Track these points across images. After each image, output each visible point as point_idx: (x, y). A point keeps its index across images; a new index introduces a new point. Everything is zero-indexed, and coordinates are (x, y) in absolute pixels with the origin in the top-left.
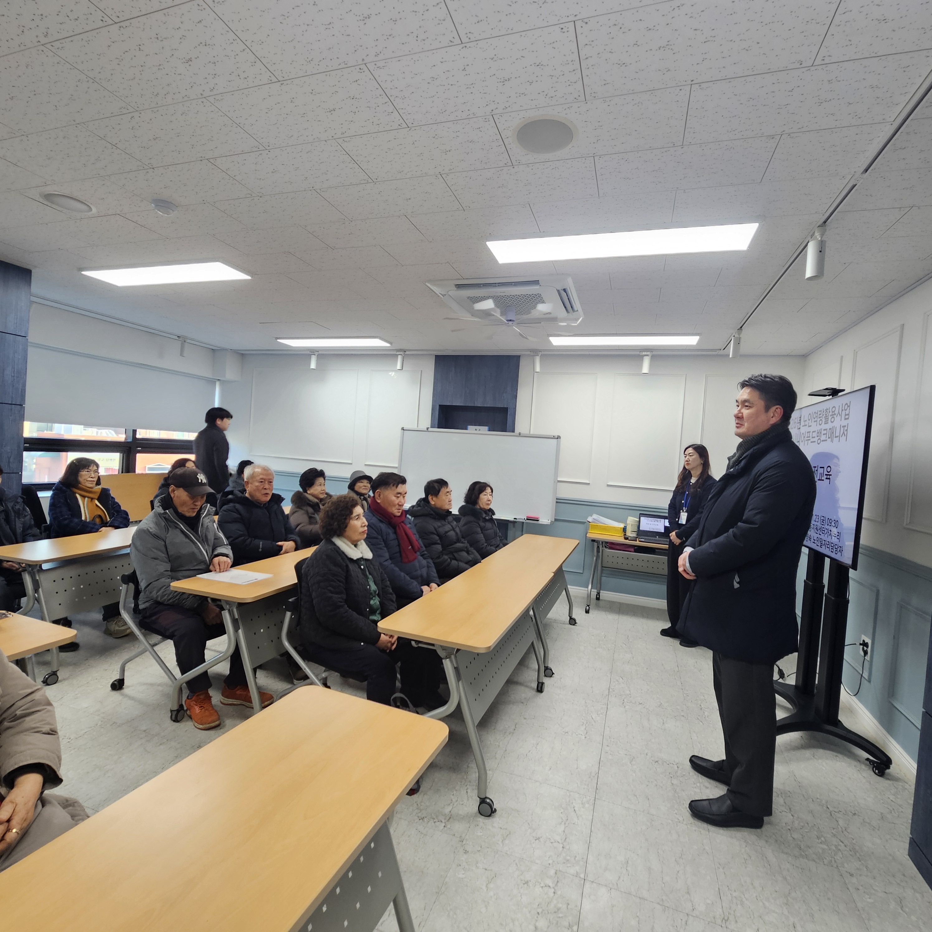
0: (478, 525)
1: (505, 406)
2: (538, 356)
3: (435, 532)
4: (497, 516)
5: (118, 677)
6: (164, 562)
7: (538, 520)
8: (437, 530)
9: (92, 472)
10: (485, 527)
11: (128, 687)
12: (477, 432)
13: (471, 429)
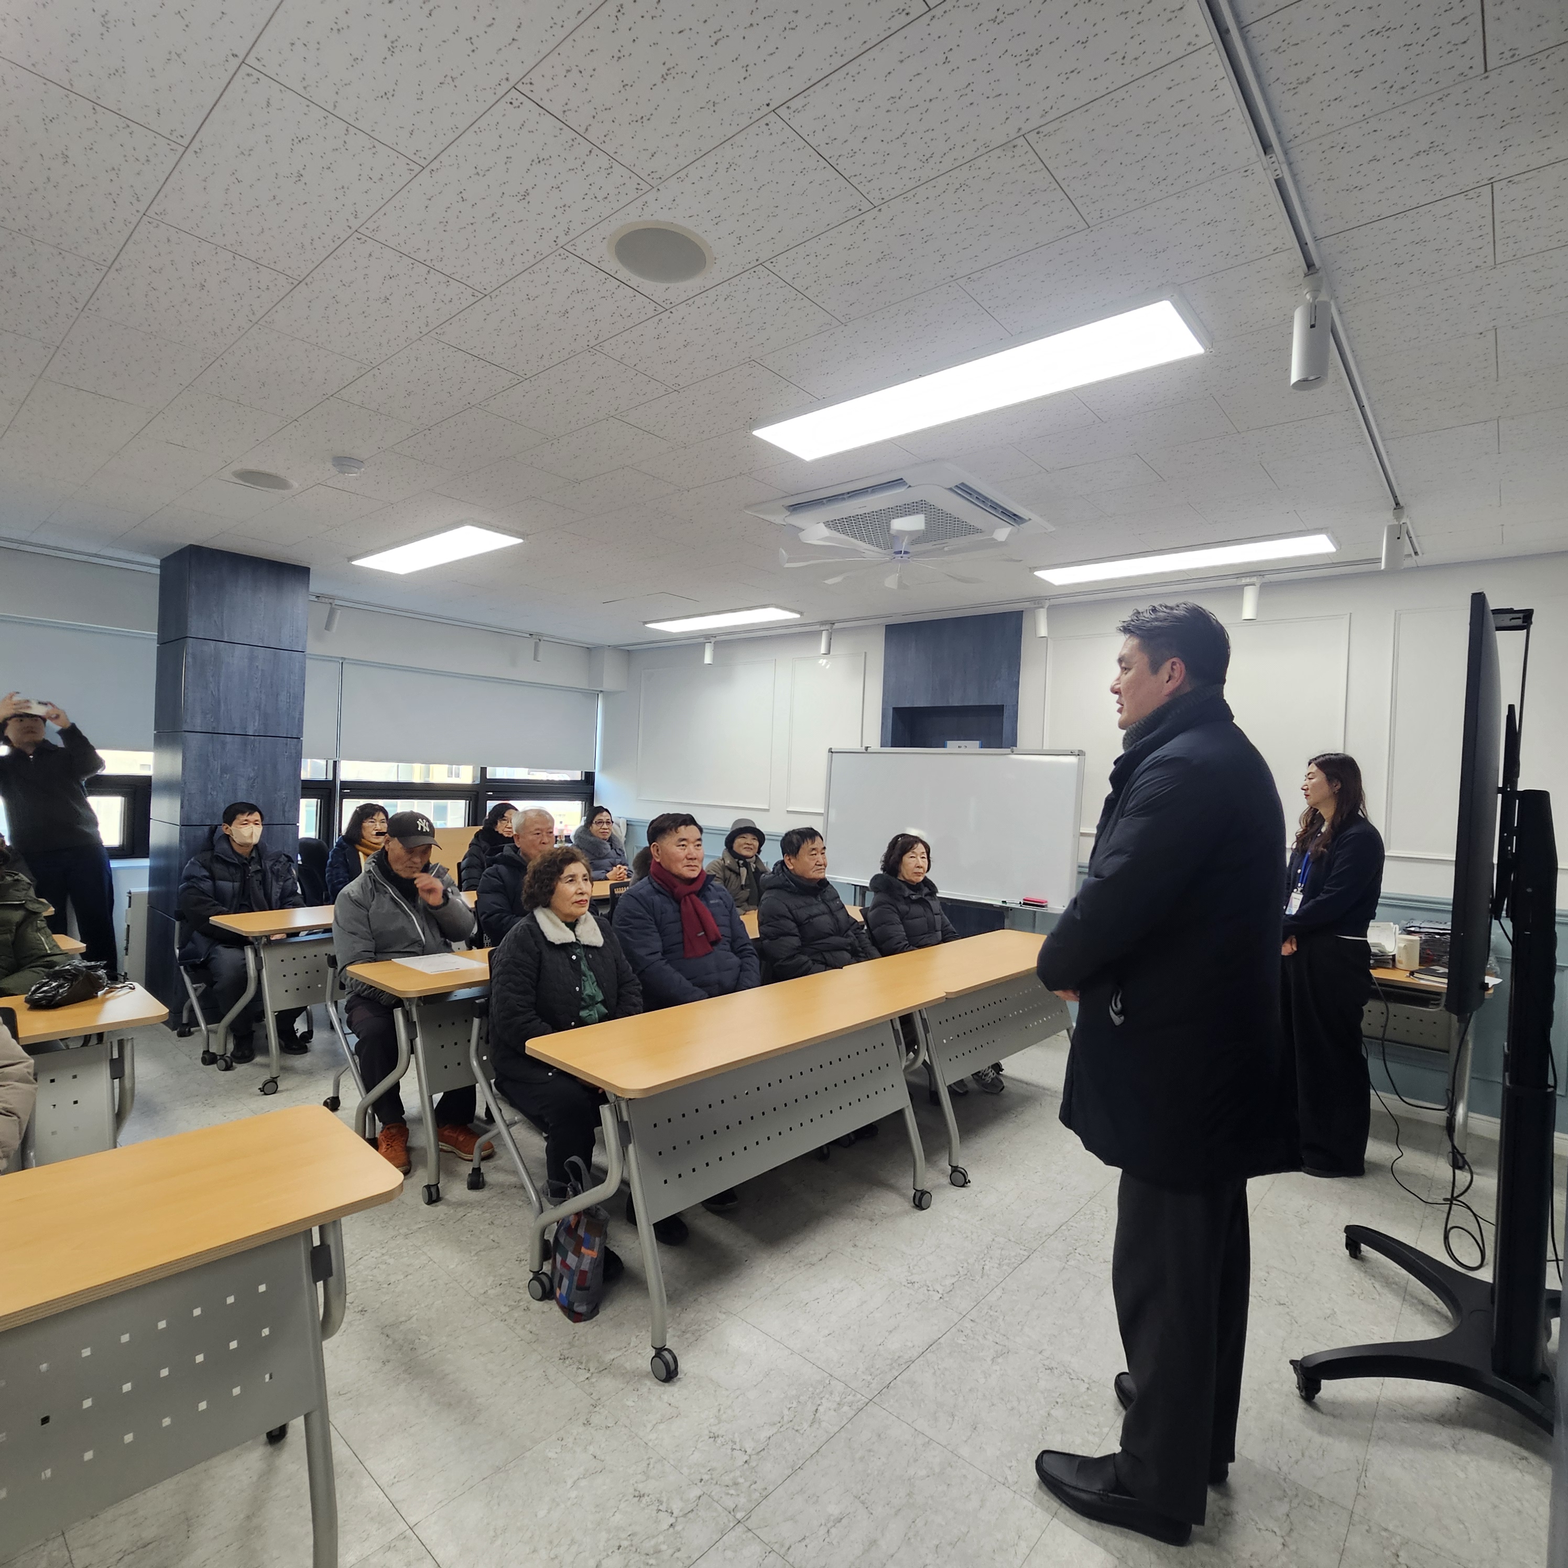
0: (895, 910)
1: (999, 704)
2: (1042, 607)
3: (791, 916)
4: (942, 893)
5: (331, 1095)
6: (365, 939)
7: (1043, 907)
8: (794, 912)
9: (378, 823)
10: (907, 913)
11: (345, 1109)
12: (962, 750)
13: (952, 745)
